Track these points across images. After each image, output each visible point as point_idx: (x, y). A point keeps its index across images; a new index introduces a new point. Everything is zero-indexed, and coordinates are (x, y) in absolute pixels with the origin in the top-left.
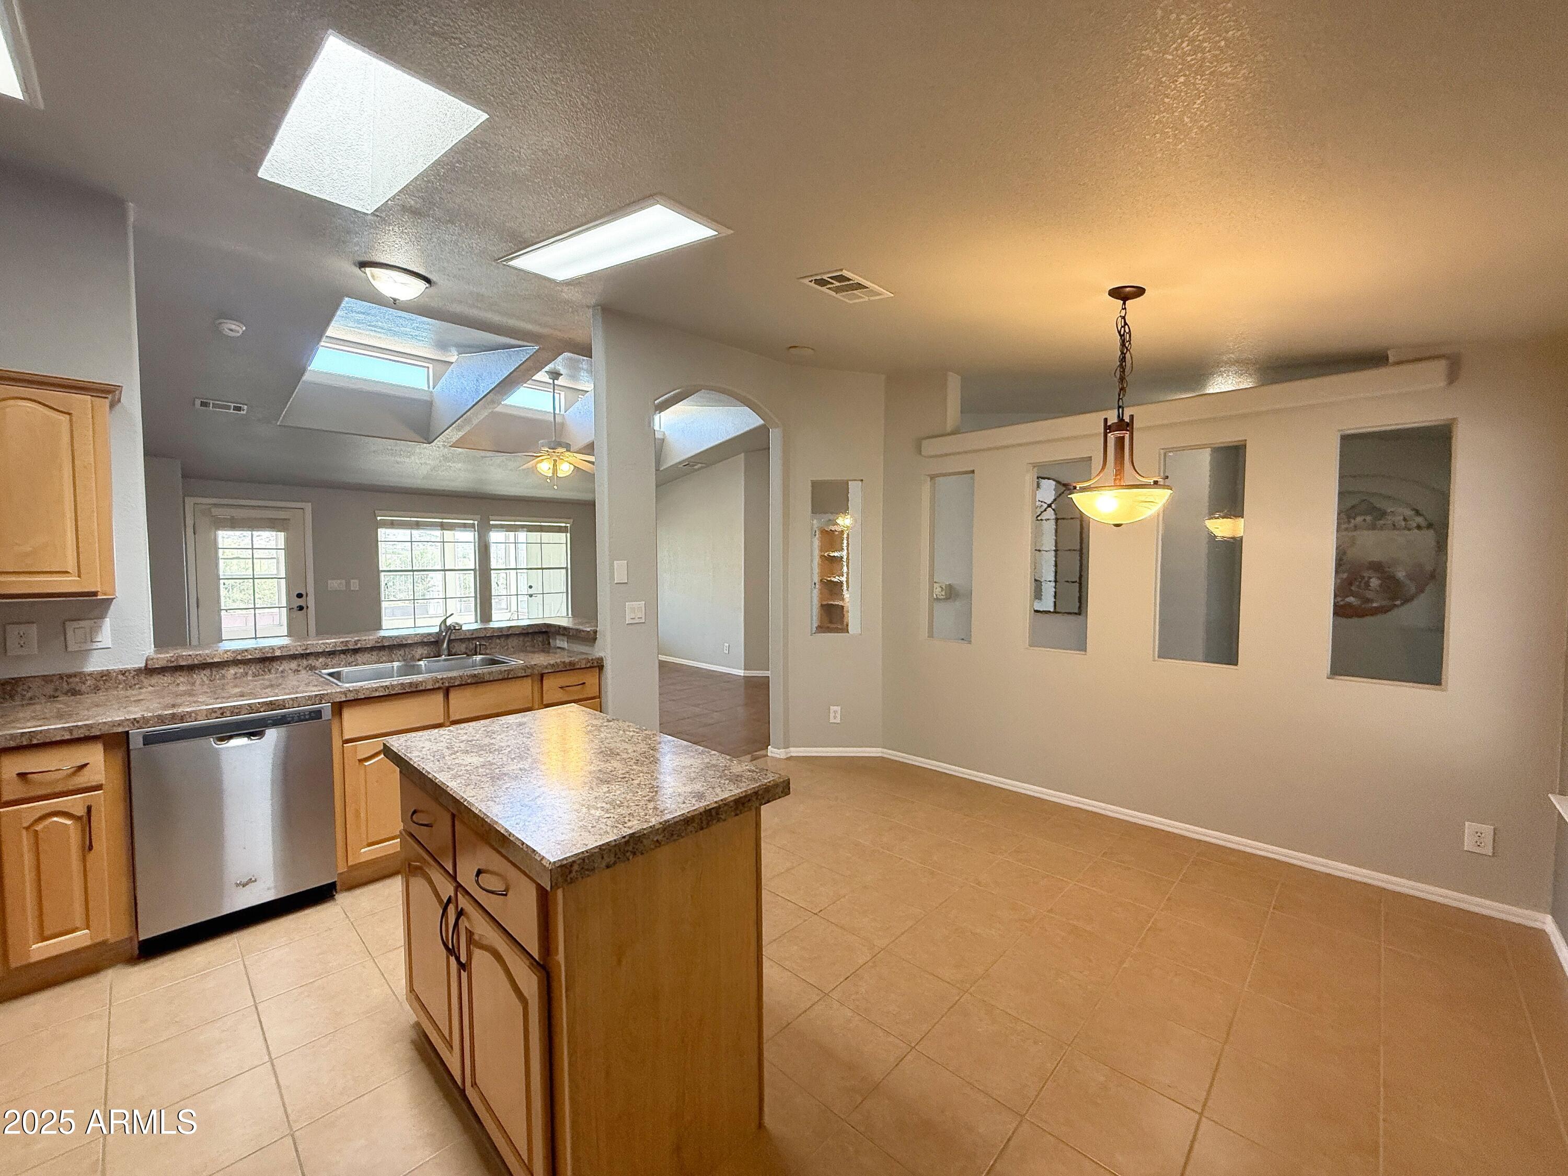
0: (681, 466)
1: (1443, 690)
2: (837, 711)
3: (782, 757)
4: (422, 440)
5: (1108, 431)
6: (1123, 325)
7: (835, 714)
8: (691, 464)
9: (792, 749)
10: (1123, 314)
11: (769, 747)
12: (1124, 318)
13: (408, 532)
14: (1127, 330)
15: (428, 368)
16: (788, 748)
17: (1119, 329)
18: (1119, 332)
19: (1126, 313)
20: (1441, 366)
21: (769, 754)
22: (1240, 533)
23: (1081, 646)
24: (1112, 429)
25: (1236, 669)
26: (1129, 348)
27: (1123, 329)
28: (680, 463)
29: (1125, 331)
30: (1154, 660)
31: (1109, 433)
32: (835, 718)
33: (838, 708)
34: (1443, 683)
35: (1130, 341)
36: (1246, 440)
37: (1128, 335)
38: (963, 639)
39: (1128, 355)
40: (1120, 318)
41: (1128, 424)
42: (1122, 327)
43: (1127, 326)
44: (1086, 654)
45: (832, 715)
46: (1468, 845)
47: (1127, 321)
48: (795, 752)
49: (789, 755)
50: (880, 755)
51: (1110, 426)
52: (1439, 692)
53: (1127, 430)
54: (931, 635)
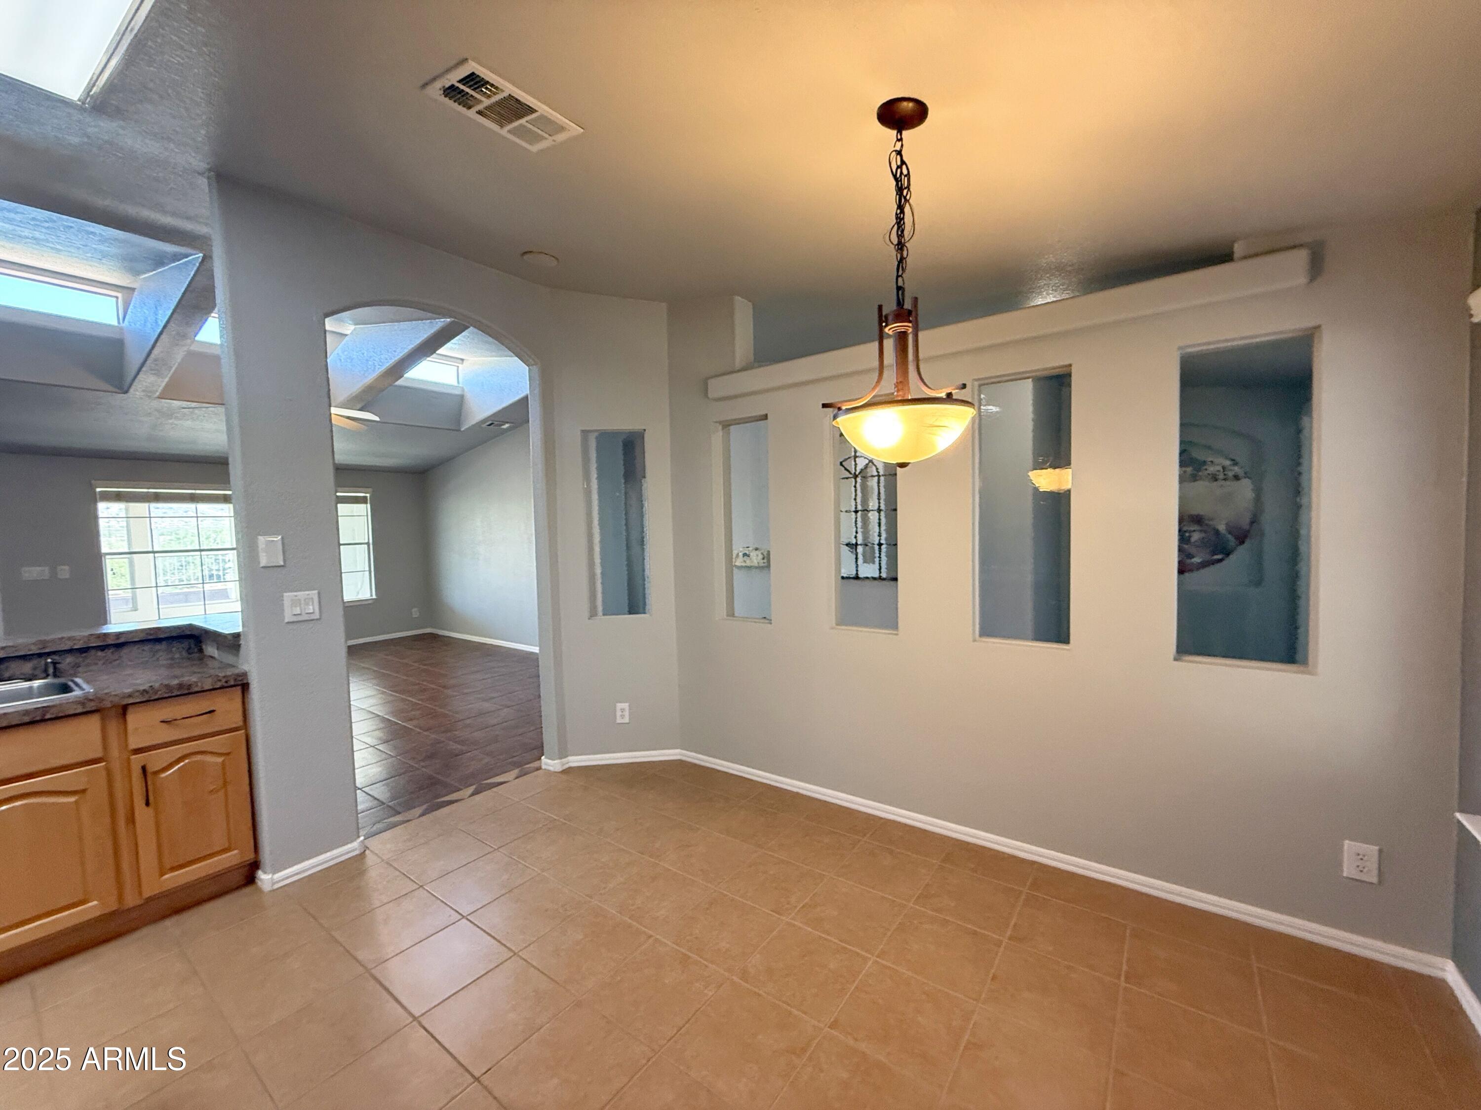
0: (484, 425)
1: (1310, 673)
2: (624, 709)
3: (556, 770)
4: (111, 388)
5: (884, 324)
6: (899, 163)
7: (623, 712)
8: (496, 423)
9: (570, 758)
10: (898, 148)
11: (543, 758)
12: (899, 153)
13: (145, 506)
14: (905, 172)
15: (117, 297)
16: (566, 756)
17: (894, 171)
18: (895, 176)
19: (902, 145)
20: (1301, 257)
21: (543, 767)
22: (1067, 486)
23: (890, 621)
24: (890, 318)
25: (1068, 650)
26: (908, 197)
27: (899, 170)
28: (483, 421)
29: (901, 173)
30: (974, 641)
31: (886, 326)
32: (622, 716)
33: (626, 706)
34: (1310, 663)
35: (908, 187)
36: (1070, 365)
37: (906, 178)
38: (765, 618)
39: (907, 209)
40: (894, 153)
41: (910, 312)
42: (898, 167)
43: (904, 167)
44: (897, 634)
45: (619, 713)
46: (1348, 870)
47: (905, 159)
48: (575, 761)
49: (567, 766)
50: (678, 757)
51: (886, 317)
52: (1308, 677)
53: (910, 322)
54: (731, 614)
